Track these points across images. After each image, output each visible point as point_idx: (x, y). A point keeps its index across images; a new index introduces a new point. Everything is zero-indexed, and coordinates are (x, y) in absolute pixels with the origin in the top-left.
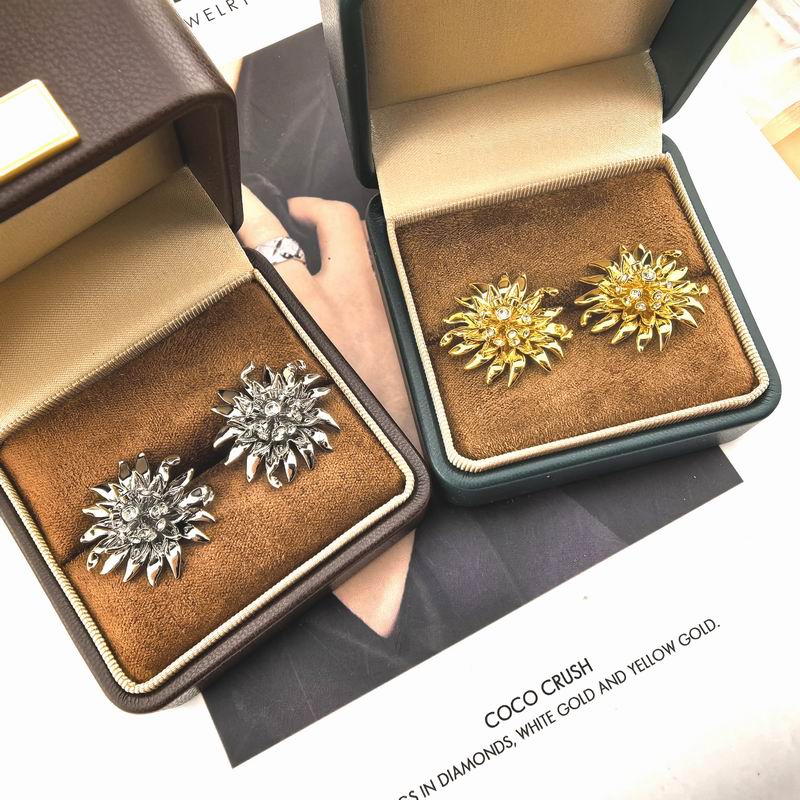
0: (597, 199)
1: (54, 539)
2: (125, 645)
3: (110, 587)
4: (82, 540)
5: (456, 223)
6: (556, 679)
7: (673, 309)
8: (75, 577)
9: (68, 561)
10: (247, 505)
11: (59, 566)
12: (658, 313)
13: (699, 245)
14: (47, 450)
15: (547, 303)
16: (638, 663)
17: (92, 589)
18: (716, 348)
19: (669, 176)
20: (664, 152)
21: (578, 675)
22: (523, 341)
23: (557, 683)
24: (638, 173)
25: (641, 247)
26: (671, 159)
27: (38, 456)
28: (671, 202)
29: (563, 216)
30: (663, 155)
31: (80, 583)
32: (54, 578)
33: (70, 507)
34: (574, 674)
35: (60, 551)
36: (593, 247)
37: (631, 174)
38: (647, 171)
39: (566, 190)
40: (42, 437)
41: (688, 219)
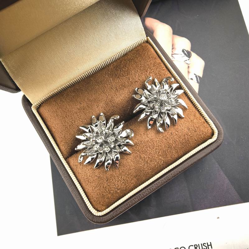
1: (63, 148)
2: (93, 195)
3: (87, 170)
4: (76, 149)
8: (71, 164)
9: (68, 157)
10: (147, 139)
11: (64, 159)
14: (60, 109)
17: (79, 170)
27: (56, 112)
31: (74, 167)
32: (63, 164)
33: (70, 135)
35: (65, 153)
40: (58, 104)
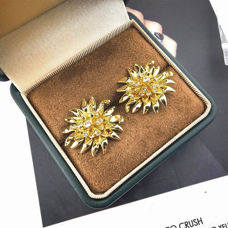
0: (111, 50)
5: (53, 83)
6: (186, 223)
7: (162, 88)
12: (156, 93)
13: (160, 55)
15: (107, 108)
16: (224, 226)
18: (185, 98)
19: (137, 29)
20: (131, 19)
21: (196, 224)
22: (102, 131)
23: (186, 225)
24: (123, 32)
25: (136, 65)
26: (135, 21)
28: (142, 40)
29: (99, 63)
30: (131, 21)
34: (194, 223)
36: (117, 72)
37: (121, 33)
38: (127, 30)
39: (96, 50)
41: (151, 45)
